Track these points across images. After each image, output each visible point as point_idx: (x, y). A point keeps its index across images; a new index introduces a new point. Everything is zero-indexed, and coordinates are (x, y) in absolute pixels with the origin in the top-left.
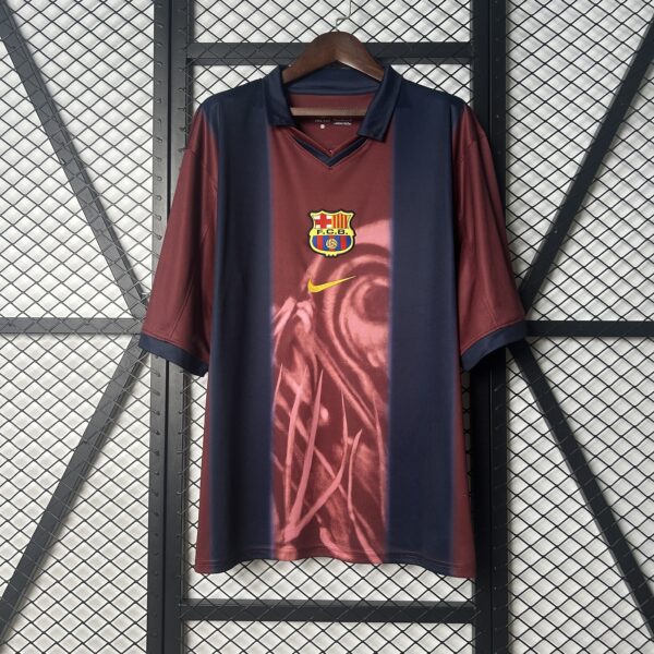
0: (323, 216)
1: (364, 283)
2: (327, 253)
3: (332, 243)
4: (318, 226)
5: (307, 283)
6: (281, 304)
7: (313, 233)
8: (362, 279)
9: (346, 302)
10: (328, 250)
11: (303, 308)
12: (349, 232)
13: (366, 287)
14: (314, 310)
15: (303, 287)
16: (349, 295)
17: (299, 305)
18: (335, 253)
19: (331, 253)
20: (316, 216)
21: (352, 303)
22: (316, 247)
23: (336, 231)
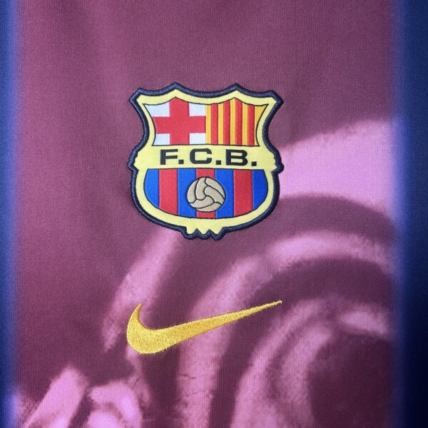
0: (179, 108)
1: (310, 322)
2: (192, 225)
3: (206, 194)
4: (164, 139)
5: (124, 325)
6: (37, 391)
7: (147, 160)
8: (305, 310)
9: (251, 385)
10: (194, 213)
11: (110, 407)
12: (261, 158)
13: (317, 338)
14: (146, 411)
15: (110, 336)
16: (260, 362)
17: (98, 394)
18: (216, 226)
19: (204, 226)
20: (156, 107)
21: (274, 391)
22: (157, 205)
23: (219, 153)
